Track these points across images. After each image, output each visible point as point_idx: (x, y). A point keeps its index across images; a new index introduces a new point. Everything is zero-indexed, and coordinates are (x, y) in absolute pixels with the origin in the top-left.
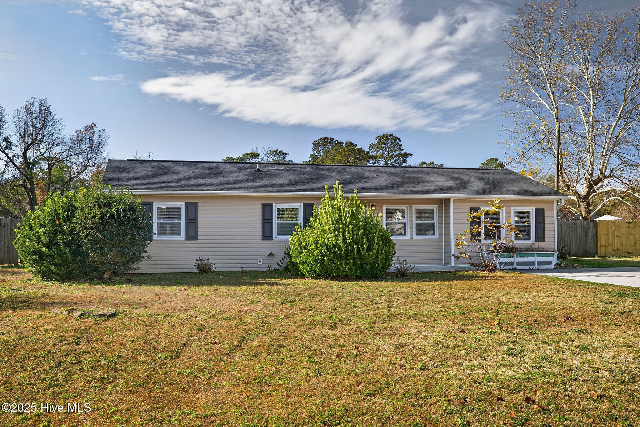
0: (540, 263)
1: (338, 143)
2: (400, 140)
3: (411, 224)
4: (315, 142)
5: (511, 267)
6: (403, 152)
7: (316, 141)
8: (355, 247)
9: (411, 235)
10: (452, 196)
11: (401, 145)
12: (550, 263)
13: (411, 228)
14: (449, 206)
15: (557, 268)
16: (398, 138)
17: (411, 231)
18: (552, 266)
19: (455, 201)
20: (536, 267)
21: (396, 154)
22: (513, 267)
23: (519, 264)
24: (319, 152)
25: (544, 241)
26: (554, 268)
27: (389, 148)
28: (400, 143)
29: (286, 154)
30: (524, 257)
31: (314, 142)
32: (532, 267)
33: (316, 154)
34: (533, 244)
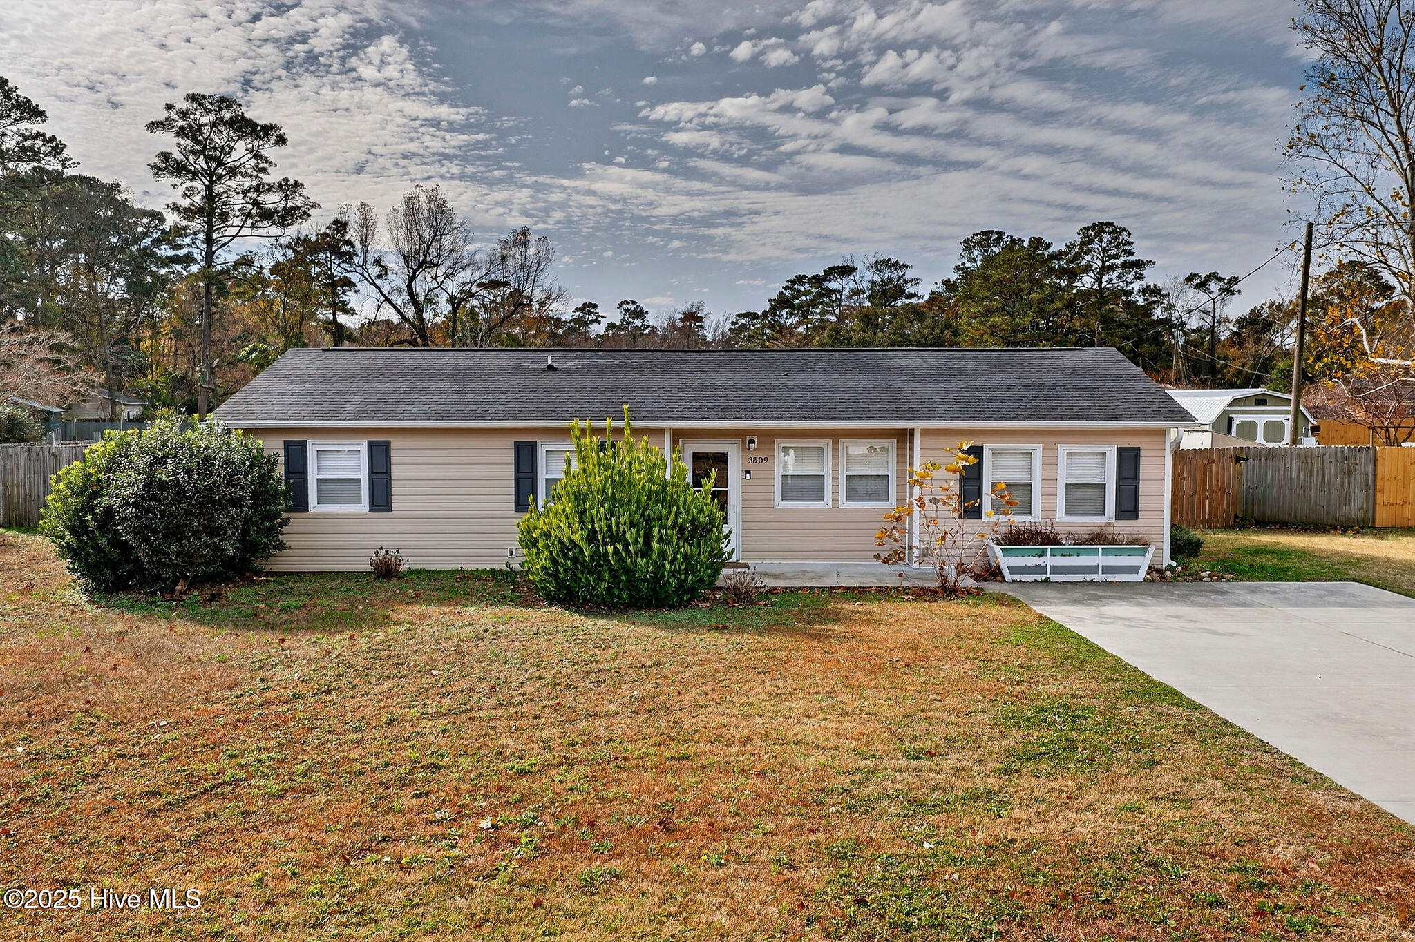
0: (1107, 570)
1: (1013, 241)
2: (1129, 234)
3: (835, 479)
4: (967, 241)
5: (1039, 577)
6: (1131, 258)
7: (968, 239)
8: (610, 549)
9: (835, 500)
10: (916, 424)
11: (1132, 243)
12: (1135, 569)
13: (835, 485)
14: (912, 442)
15: (1153, 581)
16: (1124, 230)
17: (835, 493)
18: (1141, 576)
19: (925, 432)
20: (1100, 577)
21: (1119, 262)
22: (1044, 577)
23: (1055, 570)
24: (974, 260)
25: (1137, 518)
26: (1145, 580)
27: (1104, 250)
28: (1130, 240)
29: (906, 266)
30: (1070, 555)
31: (964, 242)
32: (1089, 577)
33: (968, 264)
34: (1109, 524)
